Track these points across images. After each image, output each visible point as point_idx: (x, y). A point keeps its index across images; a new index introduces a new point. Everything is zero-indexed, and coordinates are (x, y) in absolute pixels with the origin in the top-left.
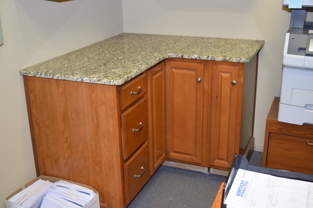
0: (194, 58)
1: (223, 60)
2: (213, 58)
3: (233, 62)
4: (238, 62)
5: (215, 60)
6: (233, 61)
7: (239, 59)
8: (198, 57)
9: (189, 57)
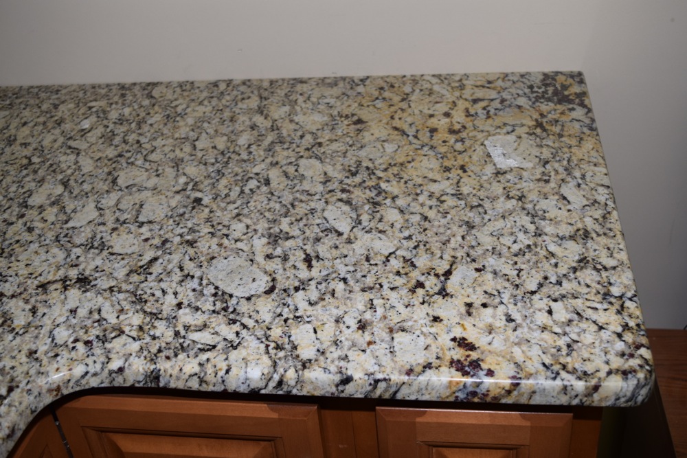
0: (243, 389)
1: (461, 396)
2: (382, 385)
3: (533, 402)
4: (575, 402)
5: (399, 396)
6: (537, 400)
7: (580, 386)
8: (272, 384)
9: (202, 381)
